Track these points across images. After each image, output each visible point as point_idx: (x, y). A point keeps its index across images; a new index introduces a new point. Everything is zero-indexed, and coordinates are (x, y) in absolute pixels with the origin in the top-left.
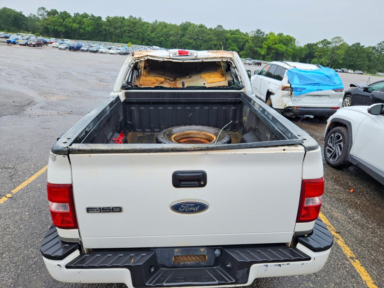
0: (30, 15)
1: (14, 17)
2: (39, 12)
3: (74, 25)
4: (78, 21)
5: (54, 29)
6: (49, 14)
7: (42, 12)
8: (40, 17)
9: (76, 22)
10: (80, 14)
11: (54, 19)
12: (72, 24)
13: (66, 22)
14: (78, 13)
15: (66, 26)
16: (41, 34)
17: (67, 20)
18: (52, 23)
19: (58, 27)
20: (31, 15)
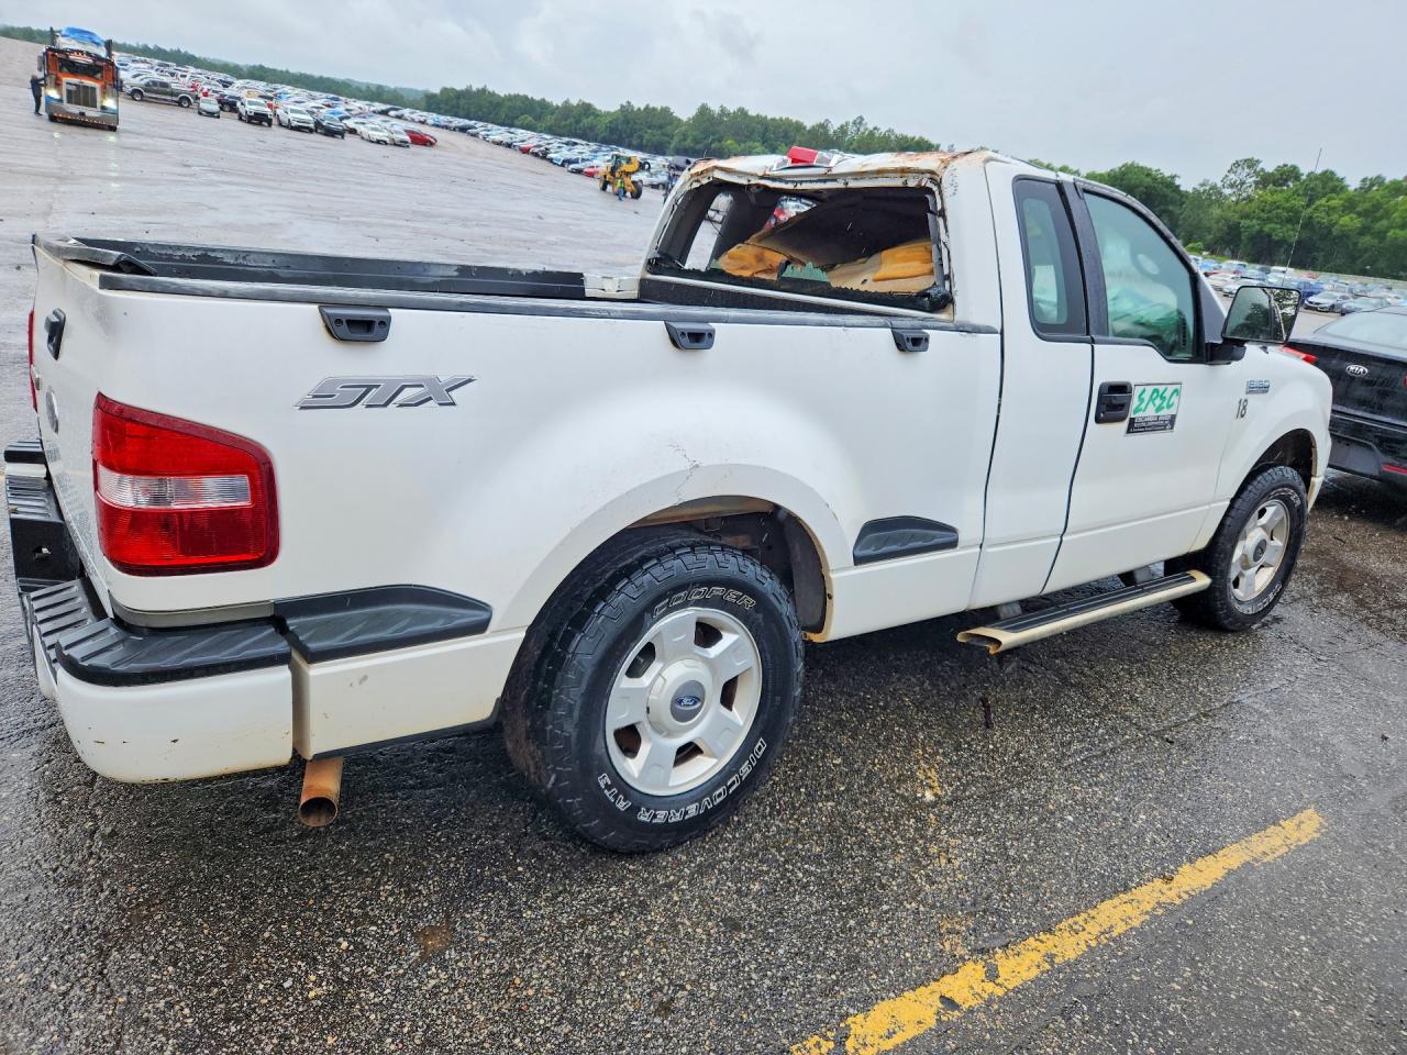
0: (1198, 187)
1: (1146, 193)
2: (1232, 176)
3: (1345, 220)
4: (1367, 205)
5: (1261, 231)
6: (1265, 180)
7: (1243, 173)
8: (1227, 191)
9: (1358, 209)
10: (1387, 181)
11: (1278, 197)
12: (1335, 217)
13: (1316, 209)
14: (1379, 177)
15: (1309, 224)
16: (1207, 249)
17: (1323, 201)
18: (1263, 211)
19: (1279, 226)
20: (1202, 185)
